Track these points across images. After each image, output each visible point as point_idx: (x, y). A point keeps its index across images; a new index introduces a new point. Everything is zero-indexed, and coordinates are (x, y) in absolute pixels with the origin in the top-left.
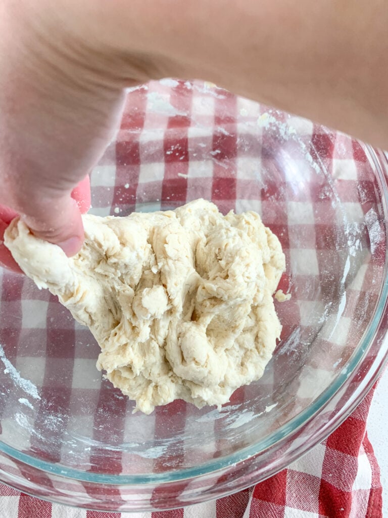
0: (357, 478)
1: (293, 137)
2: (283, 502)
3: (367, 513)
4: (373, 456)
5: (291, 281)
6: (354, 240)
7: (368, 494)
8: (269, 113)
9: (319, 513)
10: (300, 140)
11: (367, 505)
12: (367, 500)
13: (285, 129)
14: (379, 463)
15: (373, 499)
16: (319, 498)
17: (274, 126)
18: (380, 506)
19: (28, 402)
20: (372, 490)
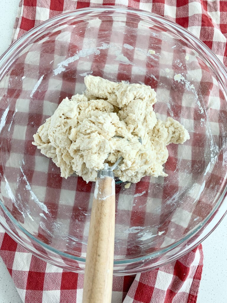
0: (194, 262)
1: (193, 90)
3: (195, 275)
4: (202, 251)
5: (177, 166)
6: (215, 155)
7: (197, 268)
8: (181, 74)
9: (174, 275)
10: (196, 93)
11: (195, 272)
12: (196, 270)
13: (188, 85)
14: (204, 254)
15: (198, 269)
16: (174, 268)
17: (183, 82)
18: (201, 273)
19: (44, 216)
20: (198, 266)
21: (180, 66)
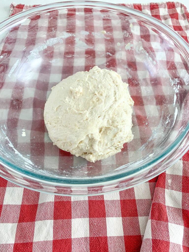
1: (142, 51)
2: (167, 221)
6: (177, 86)
8: (130, 43)
9: (184, 226)
10: (146, 52)
13: (138, 49)
16: (183, 219)
21: (127, 36)
